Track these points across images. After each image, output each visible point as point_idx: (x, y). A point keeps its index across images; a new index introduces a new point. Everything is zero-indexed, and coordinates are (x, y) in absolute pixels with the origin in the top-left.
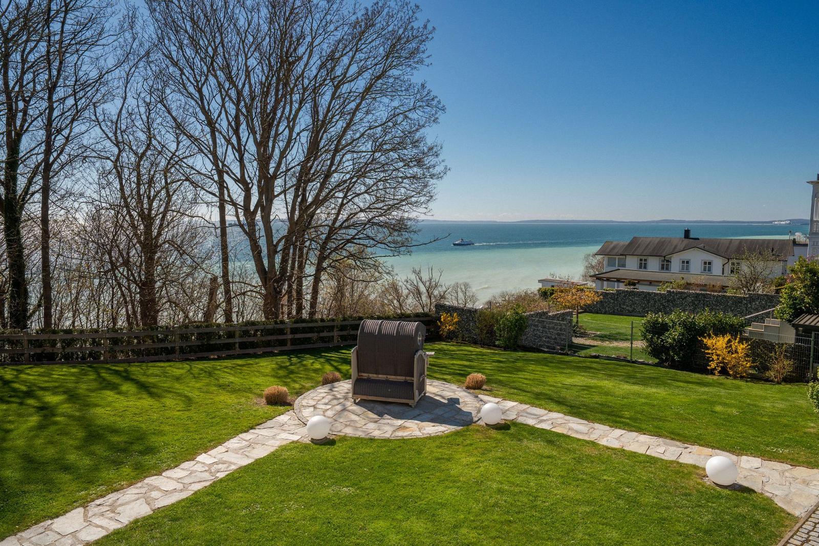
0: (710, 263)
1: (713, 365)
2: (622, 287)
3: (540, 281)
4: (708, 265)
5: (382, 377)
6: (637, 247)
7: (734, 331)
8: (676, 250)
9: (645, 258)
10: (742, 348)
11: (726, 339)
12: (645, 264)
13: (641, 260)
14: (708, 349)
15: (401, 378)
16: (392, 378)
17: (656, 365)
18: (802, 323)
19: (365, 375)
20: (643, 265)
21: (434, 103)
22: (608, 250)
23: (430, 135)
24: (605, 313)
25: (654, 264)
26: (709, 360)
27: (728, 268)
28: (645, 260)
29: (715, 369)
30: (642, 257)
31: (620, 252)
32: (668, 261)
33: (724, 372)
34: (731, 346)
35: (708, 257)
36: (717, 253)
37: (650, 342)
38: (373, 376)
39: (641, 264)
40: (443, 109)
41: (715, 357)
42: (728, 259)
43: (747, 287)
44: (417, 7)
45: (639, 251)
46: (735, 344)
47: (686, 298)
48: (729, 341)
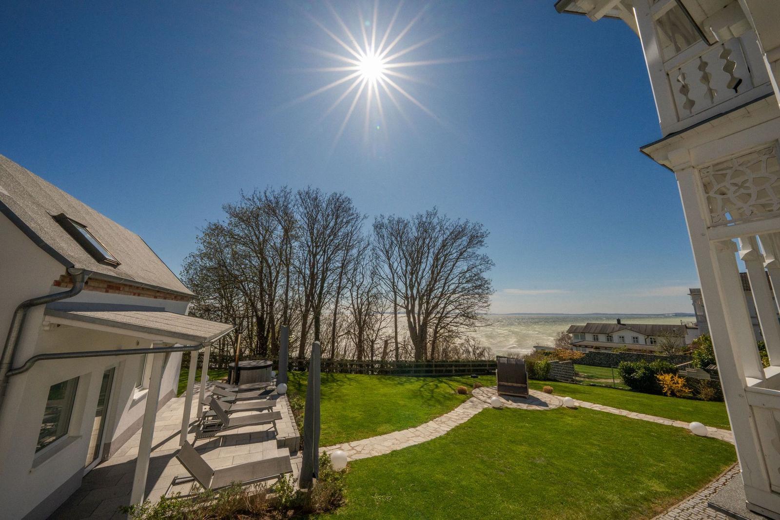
0: (637, 338)
1: (665, 390)
2: (593, 350)
3: (534, 347)
4: (636, 339)
5: (510, 384)
6: (591, 328)
7: (674, 372)
8: (614, 331)
9: (596, 335)
10: (681, 381)
11: (670, 376)
12: (597, 338)
13: (594, 336)
14: (660, 381)
15: (519, 385)
16: (515, 385)
17: (630, 390)
18: (712, 368)
19: (502, 383)
20: (596, 339)
21: (489, 262)
22: (573, 330)
23: (485, 275)
24: (584, 364)
25: (602, 338)
26: (662, 388)
27: (649, 340)
28: (597, 336)
29: (666, 392)
30: (594, 334)
31: (581, 331)
32: (610, 337)
33: (673, 394)
34: (674, 380)
35: (635, 335)
36: (640, 332)
37: (624, 377)
38: (506, 384)
39: (594, 338)
40: (494, 265)
41: (666, 386)
42: (648, 336)
43: (667, 351)
44: (482, 225)
45: (592, 331)
46: (676, 378)
47: (631, 357)
48: (672, 377)
